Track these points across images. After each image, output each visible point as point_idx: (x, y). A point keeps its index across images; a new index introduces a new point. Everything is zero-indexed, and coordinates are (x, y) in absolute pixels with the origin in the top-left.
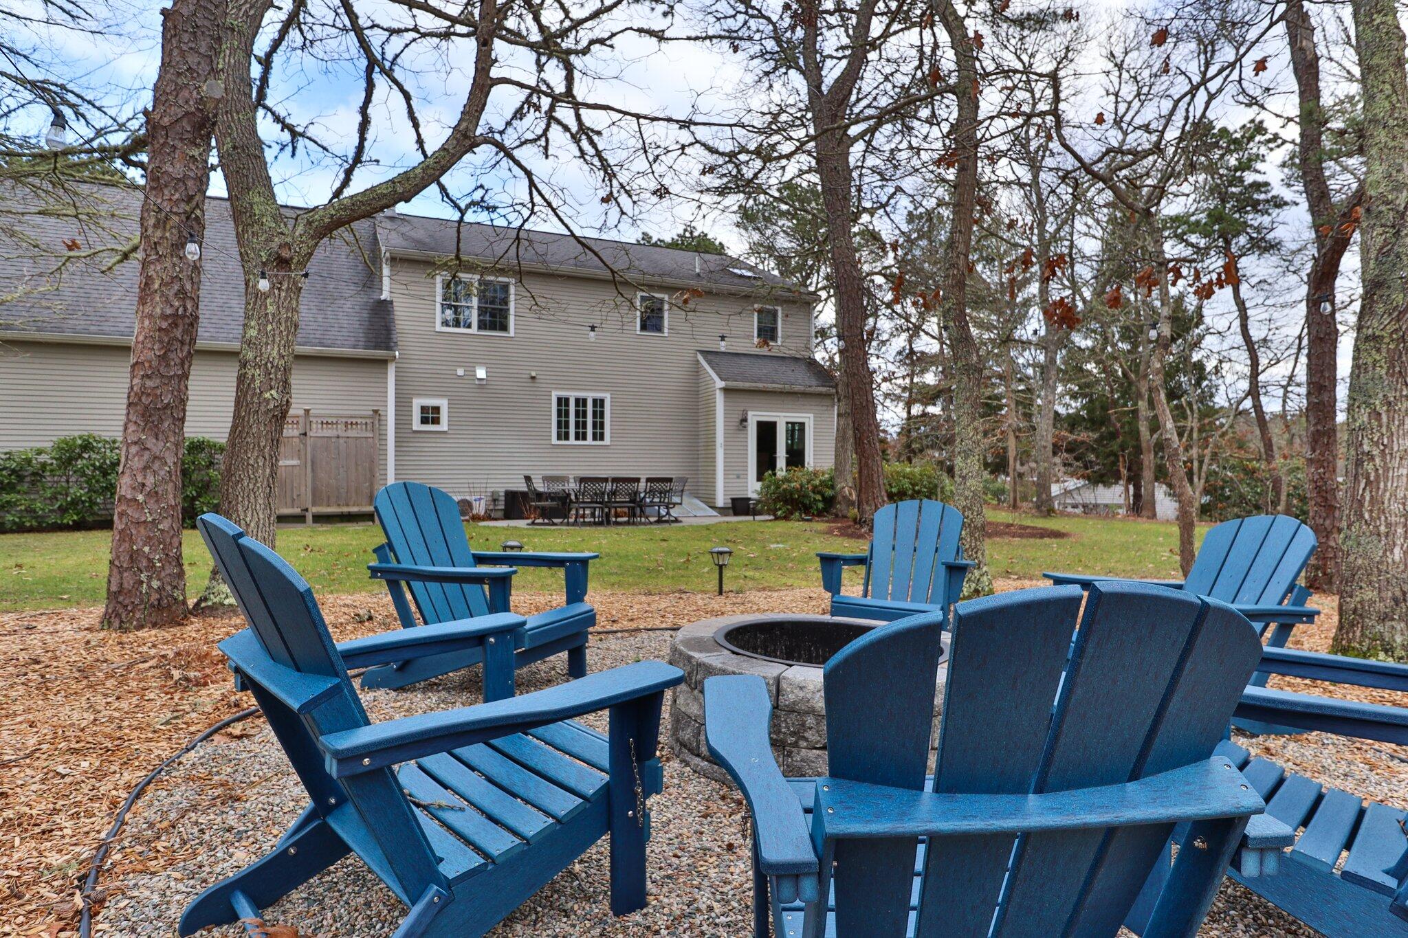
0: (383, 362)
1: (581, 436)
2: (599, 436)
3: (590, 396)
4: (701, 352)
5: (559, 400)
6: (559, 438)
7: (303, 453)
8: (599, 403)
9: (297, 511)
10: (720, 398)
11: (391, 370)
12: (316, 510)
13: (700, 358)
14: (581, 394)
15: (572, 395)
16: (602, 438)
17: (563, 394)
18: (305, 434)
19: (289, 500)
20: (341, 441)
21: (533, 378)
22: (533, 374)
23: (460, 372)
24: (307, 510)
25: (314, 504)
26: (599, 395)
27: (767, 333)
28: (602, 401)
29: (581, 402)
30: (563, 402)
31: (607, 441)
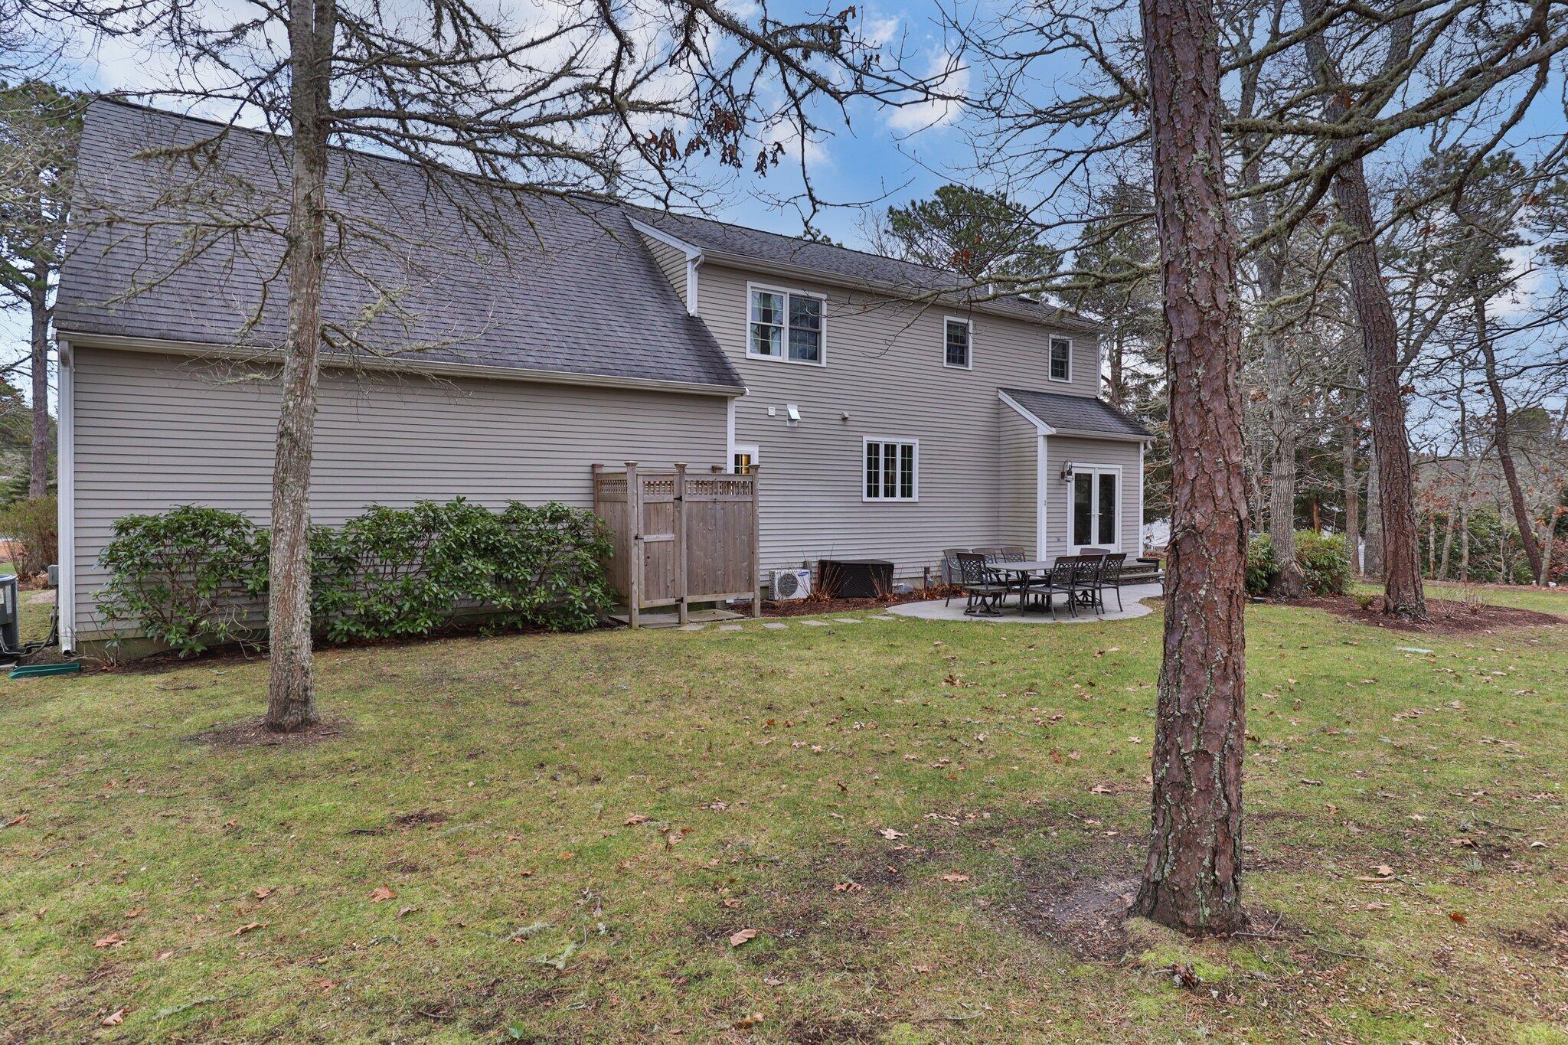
0: (722, 400)
1: (890, 492)
2: (907, 492)
3: (899, 441)
4: (1005, 390)
5: (870, 446)
6: (869, 495)
7: (677, 523)
8: (907, 450)
9: (672, 601)
10: (1042, 446)
11: (732, 408)
12: (689, 599)
13: (1003, 396)
14: (891, 440)
15: (883, 440)
16: (910, 495)
17: (874, 439)
18: (680, 499)
19: (662, 587)
20: (719, 506)
21: (845, 419)
22: (846, 414)
23: (772, 412)
24: (682, 600)
25: (690, 593)
26: (908, 441)
27: (1059, 368)
28: (910, 448)
29: (890, 449)
30: (873, 448)
31: (915, 498)
